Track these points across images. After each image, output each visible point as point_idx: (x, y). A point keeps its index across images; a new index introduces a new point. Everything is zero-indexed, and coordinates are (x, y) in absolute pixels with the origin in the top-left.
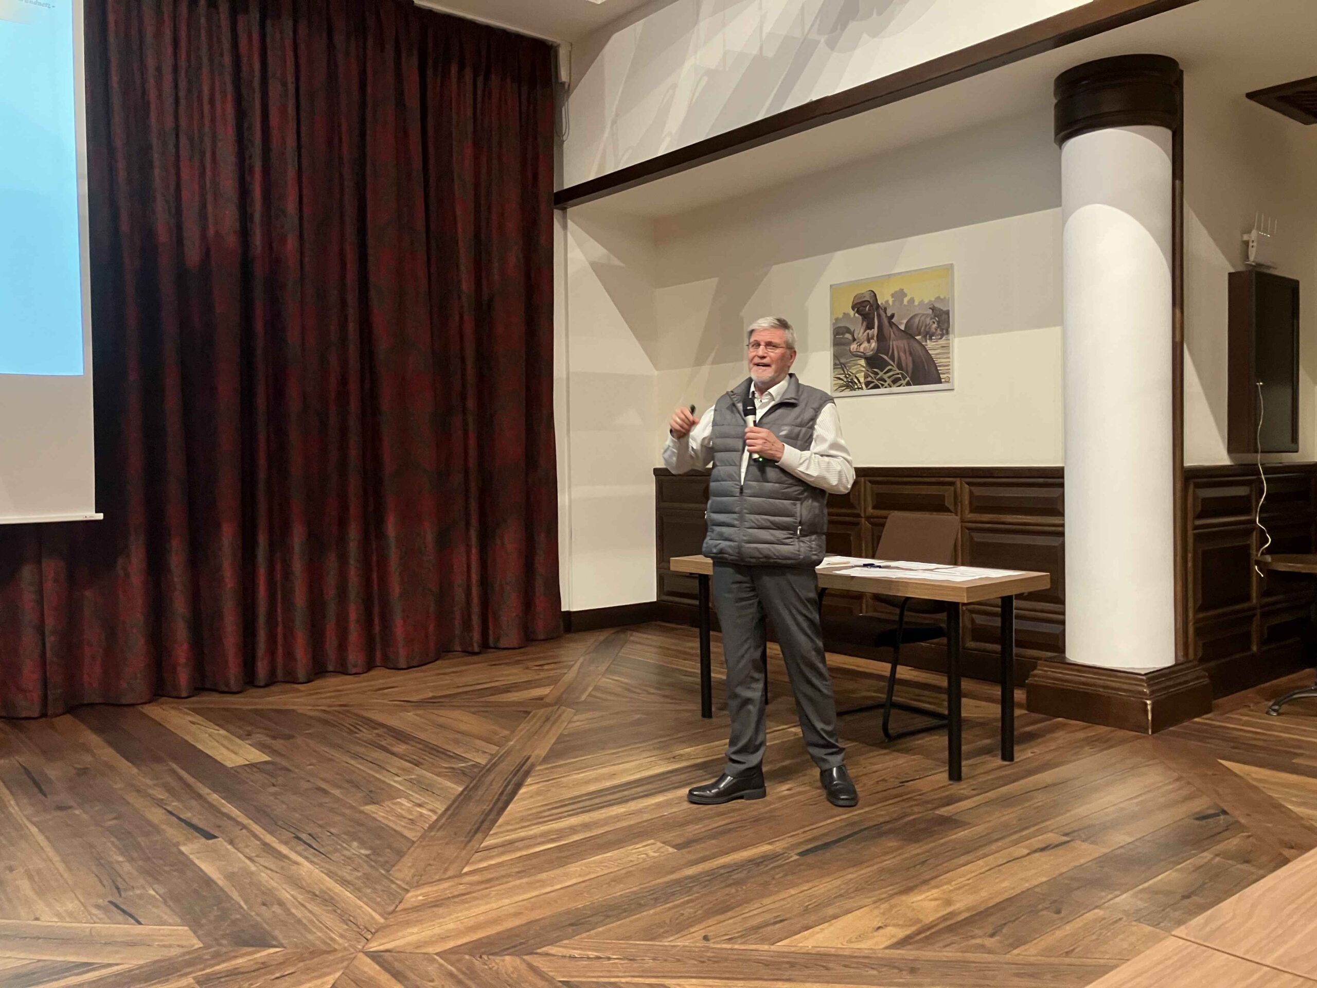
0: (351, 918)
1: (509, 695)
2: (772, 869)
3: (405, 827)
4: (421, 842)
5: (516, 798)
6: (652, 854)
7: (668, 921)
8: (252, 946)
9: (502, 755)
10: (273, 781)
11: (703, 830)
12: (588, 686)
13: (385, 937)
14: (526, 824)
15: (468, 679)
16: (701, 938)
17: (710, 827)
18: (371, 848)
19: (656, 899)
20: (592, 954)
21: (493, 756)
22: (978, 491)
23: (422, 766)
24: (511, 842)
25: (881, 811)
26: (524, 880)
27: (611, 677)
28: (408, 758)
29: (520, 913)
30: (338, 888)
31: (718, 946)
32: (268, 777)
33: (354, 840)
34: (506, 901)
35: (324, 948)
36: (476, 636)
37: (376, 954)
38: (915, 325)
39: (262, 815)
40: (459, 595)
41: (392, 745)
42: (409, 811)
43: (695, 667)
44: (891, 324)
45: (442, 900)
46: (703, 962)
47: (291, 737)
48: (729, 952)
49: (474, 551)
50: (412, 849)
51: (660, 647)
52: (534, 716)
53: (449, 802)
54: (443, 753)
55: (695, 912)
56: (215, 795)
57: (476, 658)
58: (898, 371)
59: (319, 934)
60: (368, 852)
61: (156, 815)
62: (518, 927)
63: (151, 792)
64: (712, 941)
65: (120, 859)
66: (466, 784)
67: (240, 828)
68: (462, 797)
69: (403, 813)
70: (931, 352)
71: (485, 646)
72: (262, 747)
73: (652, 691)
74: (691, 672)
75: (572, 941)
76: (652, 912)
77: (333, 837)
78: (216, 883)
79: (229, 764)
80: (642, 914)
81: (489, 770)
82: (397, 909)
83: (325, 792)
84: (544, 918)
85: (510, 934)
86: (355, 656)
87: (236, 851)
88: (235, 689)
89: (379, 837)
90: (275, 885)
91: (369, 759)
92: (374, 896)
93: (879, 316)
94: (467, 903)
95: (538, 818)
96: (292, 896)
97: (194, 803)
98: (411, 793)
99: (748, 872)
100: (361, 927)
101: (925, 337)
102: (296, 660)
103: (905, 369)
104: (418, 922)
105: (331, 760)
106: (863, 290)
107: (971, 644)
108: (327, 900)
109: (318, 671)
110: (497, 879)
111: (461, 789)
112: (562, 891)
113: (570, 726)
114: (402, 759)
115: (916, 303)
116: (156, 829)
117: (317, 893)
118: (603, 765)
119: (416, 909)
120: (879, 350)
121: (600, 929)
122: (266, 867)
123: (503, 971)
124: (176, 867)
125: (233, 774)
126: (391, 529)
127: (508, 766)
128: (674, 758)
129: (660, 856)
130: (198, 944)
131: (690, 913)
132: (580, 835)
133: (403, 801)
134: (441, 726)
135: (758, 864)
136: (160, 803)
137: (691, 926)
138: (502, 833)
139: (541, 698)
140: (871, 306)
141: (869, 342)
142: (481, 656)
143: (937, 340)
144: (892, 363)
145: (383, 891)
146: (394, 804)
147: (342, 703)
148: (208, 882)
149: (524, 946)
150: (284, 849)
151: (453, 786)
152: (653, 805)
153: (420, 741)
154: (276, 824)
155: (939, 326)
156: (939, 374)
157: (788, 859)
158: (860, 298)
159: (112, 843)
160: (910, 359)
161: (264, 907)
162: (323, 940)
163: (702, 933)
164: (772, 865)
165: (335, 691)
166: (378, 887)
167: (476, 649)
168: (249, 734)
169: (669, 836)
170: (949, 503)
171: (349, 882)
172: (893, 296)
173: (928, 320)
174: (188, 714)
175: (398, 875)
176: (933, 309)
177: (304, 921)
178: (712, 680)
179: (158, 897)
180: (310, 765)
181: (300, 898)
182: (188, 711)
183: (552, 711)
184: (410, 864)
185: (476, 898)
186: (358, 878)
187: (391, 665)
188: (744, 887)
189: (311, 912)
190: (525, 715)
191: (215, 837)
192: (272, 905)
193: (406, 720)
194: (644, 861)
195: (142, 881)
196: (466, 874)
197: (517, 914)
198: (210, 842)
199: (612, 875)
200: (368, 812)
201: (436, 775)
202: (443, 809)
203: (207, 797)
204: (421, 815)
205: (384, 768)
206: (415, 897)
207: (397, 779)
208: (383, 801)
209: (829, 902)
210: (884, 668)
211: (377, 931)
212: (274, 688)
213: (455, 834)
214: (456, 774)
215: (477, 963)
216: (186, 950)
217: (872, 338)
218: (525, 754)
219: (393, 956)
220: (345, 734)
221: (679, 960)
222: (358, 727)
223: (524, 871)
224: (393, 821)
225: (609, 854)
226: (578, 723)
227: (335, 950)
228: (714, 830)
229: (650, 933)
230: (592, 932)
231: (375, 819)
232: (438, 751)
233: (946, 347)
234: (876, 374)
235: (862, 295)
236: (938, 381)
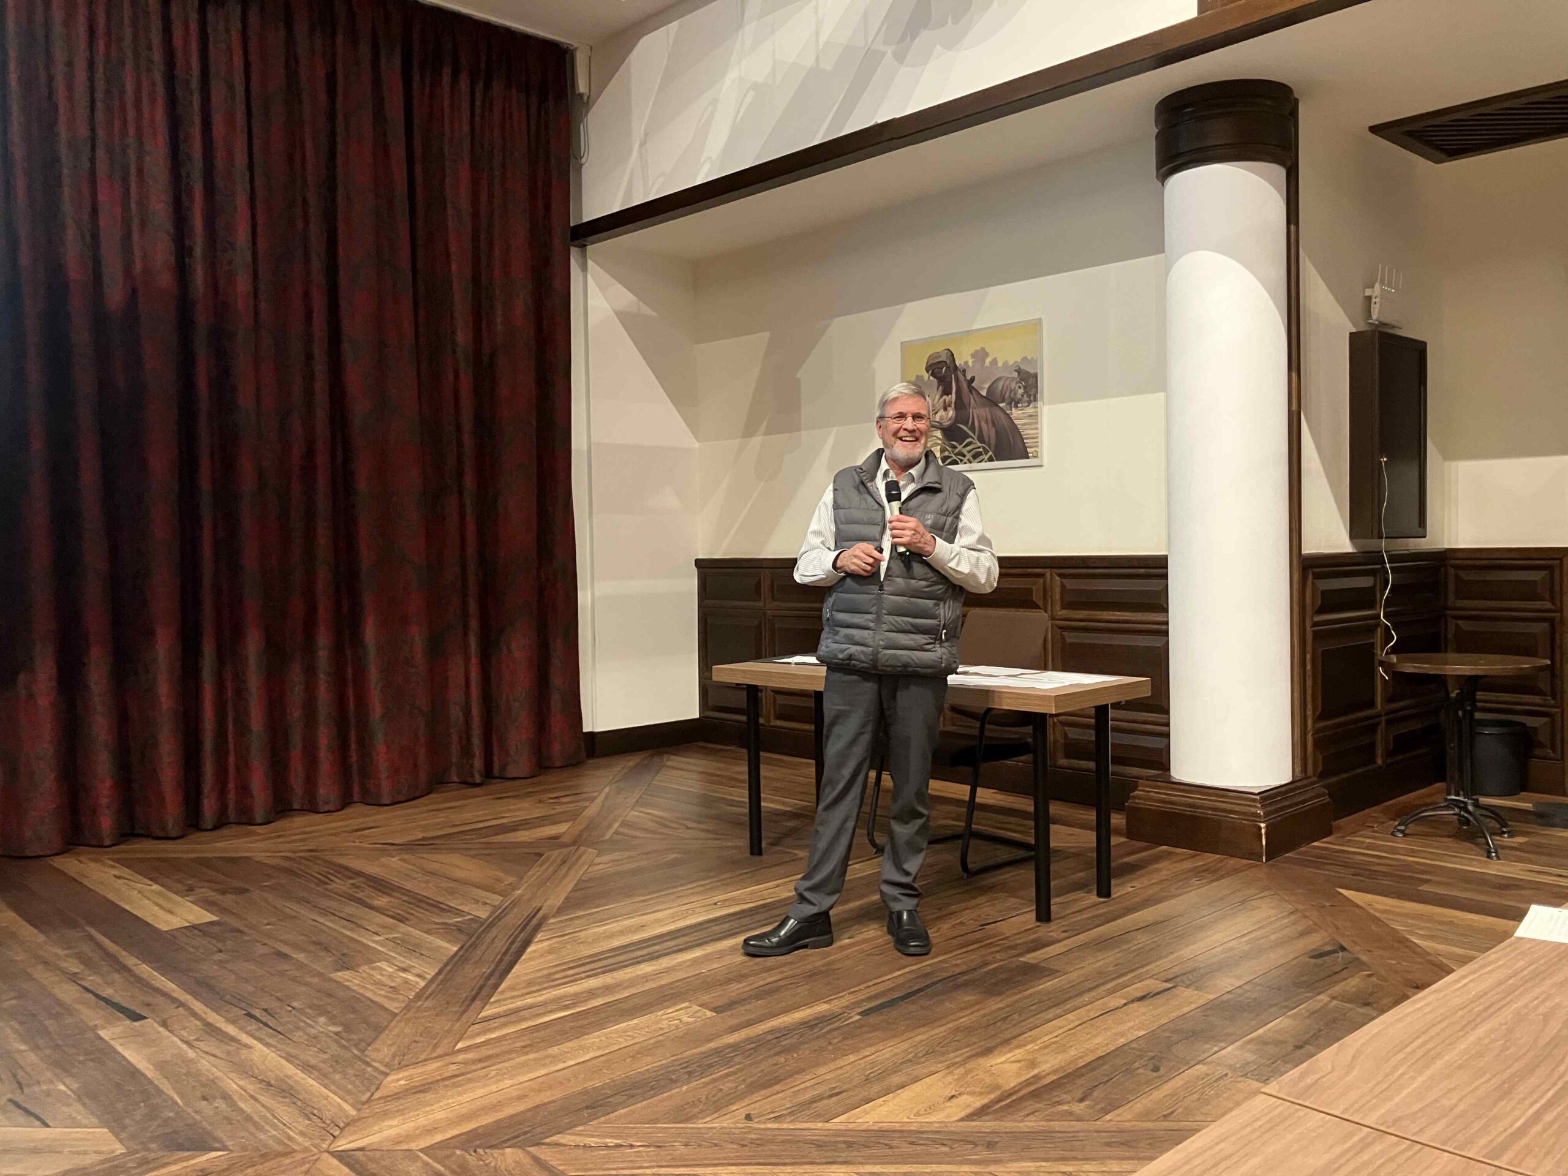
0: (316, 1112)
1: (518, 834)
2: (828, 1032)
3: (386, 997)
4: (405, 1014)
5: (523, 957)
6: (685, 1019)
7: (703, 1099)
8: (188, 1150)
9: (507, 907)
10: (219, 945)
11: (748, 989)
12: (615, 821)
13: (355, 1132)
14: (534, 989)
15: (468, 816)
16: (743, 1116)
17: (756, 985)
18: (342, 1024)
19: (690, 1073)
20: (611, 1142)
21: (496, 908)
22: (1070, 584)
23: (407, 923)
24: (516, 1011)
25: (957, 959)
26: (532, 1056)
27: (641, 809)
28: (391, 913)
29: (525, 1096)
30: (299, 1075)
31: (762, 1126)
32: (214, 941)
33: (321, 1015)
34: (508, 1083)
35: (279, 1148)
36: (478, 763)
37: (343, 1154)
39: (205, 989)
40: (456, 713)
41: (372, 898)
42: (391, 977)
43: (742, 795)
44: (971, 389)
45: (429, 1084)
46: (744, 1146)
47: (242, 891)
48: (776, 1132)
49: (474, 660)
50: (394, 1023)
51: (702, 773)
52: (548, 858)
53: (440, 966)
54: (432, 905)
55: (737, 1087)
56: (144, 965)
57: (477, 790)
58: (979, 444)
59: (275, 1133)
60: (339, 1029)
61: (67, 993)
62: (522, 1112)
63: (64, 964)
64: (756, 1120)
65: (23, 1047)
66: (462, 943)
67: (176, 1005)
68: (457, 958)
69: (383, 979)
70: (1016, 422)
71: (489, 774)
72: (208, 904)
73: (690, 824)
74: (738, 802)
75: (587, 1128)
76: (685, 1088)
77: (294, 1012)
78: (143, 1075)
79: (164, 927)
80: (673, 1091)
81: (491, 925)
82: (373, 1098)
83: (286, 956)
84: (554, 1101)
85: (512, 1121)
86: (326, 790)
87: (170, 1034)
88: (173, 834)
89: (354, 1011)
90: (219, 1074)
91: (342, 915)
92: (343, 1082)
93: (957, 380)
94: (460, 1086)
95: (549, 980)
96: (241, 1087)
97: (116, 976)
98: (393, 955)
99: (801, 1037)
100: (328, 1122)
101: (1010, 404)
102: (252, 797)
103: (986, 439)
104: (401, 1112)
105: (295, 917)
106: (939, 349)
107: (1063, 762)
108: (285, 1091)
109: (281, 808)
110: (498, 1055)
111: (455, 949)
112: (576, 1067)
113: (590, 870)
114: (382, 913)
115: (1000, 364)
116: (70, 1011)
117: (273, 1082)
118: (628, 915)
119: (396, 1096)
120: (957, 419)
121: (622, 1111)
122: (207, 1053)
123: (503, 1168)
124: (92, 1056)
125: (170, 939)
126: (370, 633)
127: (514, 919)
128: (715, 904)
129: (696, 1022)
130: (120, 1149)
131: (731, 1089)
132: (600, 999)
133: (383, 965)
134: (432, 873)
135: (812, 1027)
136: (74, 978)
137: (732, 1104)
138: (505, 1000)
139: (556, 837)
140: (948, 368)
141: (945, 409)
142: (484, 787)
144: (971, 434)
145: (356, 1076)
146: (374, 969)
147: (310, 848)
148: (134, 1073)
149: (528, 1135)
150: (231, 1030)
151: (446, 945)
152: (688, 960)
153: (406, 892)
154: (222, 999)
155: (1026, 392)
156: (1026, 448)
157: (848, 1020)
158: (936, 358)
159: (12, 1028)
160: (993, 431)
161: (205, 1102)
162: (279, 1139)
163: (743, 1113)
164: (829, 1027)
165: (301, 833)
166: (351, 1071)
167: (478, 779)
168: (191, 889)
169: (706, 998)
170: (1037, 598)
171: (313, 1067)
172: (973, 356)
173: (1013, 385)
174: (112, 866)
175: (374, 1055)
176: (1019, 371)
177: (256, 1118)
178: (762, 809)
179: (69, 1093)
180: (268, 924)
181: (251, 1088)
182: (111, 863)
183: (570, 853)
184: (390, 1042)
185: (470, 1080)
186: (324, 1061)
187: (371, 799)
188: (795, 1055)
189: (264, 1106)
190: (537, 858)
191: (145, 1018)
192: (214, 1098)
193: (391, 866)
194: (677, 1028)
195: (49, 1074)
196: (459, 1051)
197: (520, 1098)
198: (137, 1024)
199: (637, 1046)
200: (339, 980)
201: (426, 933)
202: (433, 974)
203: (133, 968)
204: (406, 981)
205: (361, 926)
206: (396, 1081)
207: (377, 938)
208: (358, 966)
209: (895, 1070)
210: (962, 791)
211: (348, 1125)
212: (225, 831)
213: (448, 1003)
214: (449, 931)
215: (471, 1159)
216: (103, 1157)
217: (950, 406)
218: (535, 905)
219: (365, 1155)
220: (312, 886)
221: (716, 1145)
222: (329, 876)
223: (530, 1045)
224: (371, 990)
225: (635, 1021)
226: (601, 867)
227: (295, 1151)
228: (761, 989)
229: (682, 1114)
230: (612, 1116)
231: (348, 988)
232: (428, 904)
233: (1034, 416)
234: (954, 447)
235: (938, 354)
236: (1026, 456)
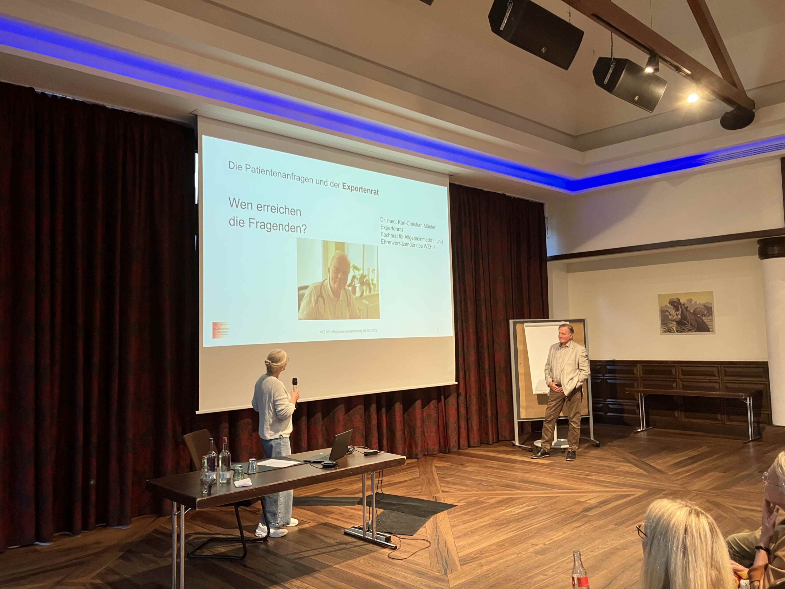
22: (728, 370)
38: (697, 312)
44: (687, 310)
58: (691, 327)
70: (705, 321)
93: (681, 307)
101: (702, 316)
103: (693, 325)
106: (673, 297)
115: (697, 303)
120: (682, 318)
140: (677, 303)
141: (677, 316)
143: (707, 317)
155: (709, 312)
156: (710, 328)
160: (696, 323)
170: (716, 373)
172: (687, 300)
173: (703, 310)
176: (705, 306)
217: (679, 314)
233: (712, 320)
234: (681, 327)
235: (673, 299)
236: (709, 331)
